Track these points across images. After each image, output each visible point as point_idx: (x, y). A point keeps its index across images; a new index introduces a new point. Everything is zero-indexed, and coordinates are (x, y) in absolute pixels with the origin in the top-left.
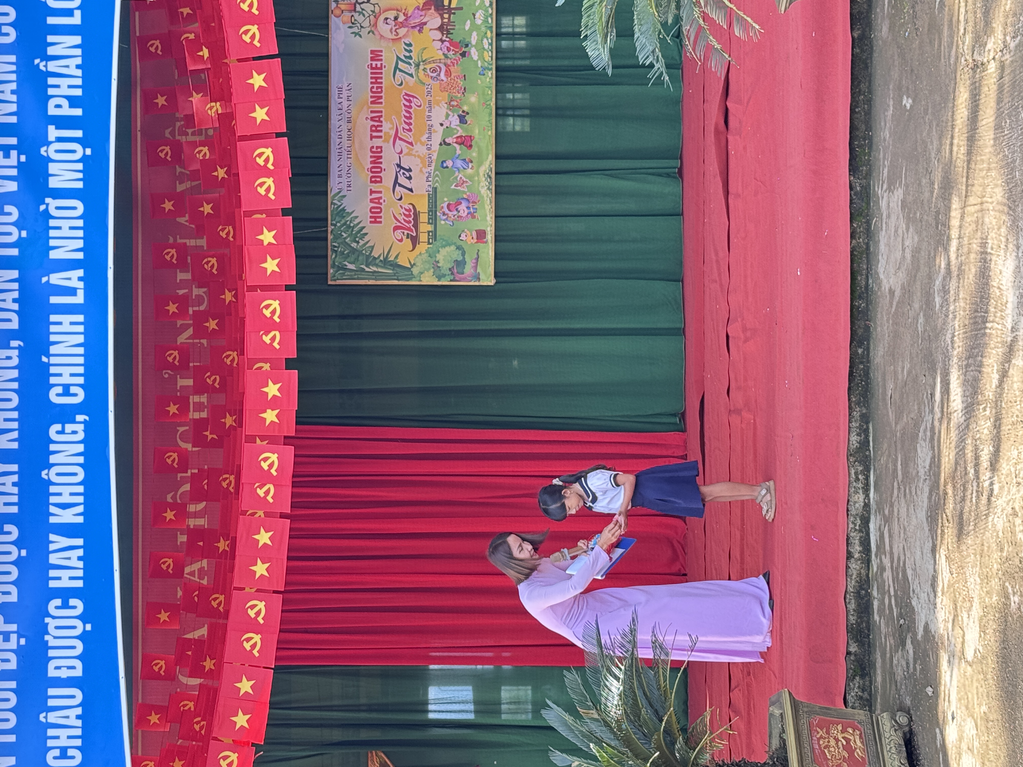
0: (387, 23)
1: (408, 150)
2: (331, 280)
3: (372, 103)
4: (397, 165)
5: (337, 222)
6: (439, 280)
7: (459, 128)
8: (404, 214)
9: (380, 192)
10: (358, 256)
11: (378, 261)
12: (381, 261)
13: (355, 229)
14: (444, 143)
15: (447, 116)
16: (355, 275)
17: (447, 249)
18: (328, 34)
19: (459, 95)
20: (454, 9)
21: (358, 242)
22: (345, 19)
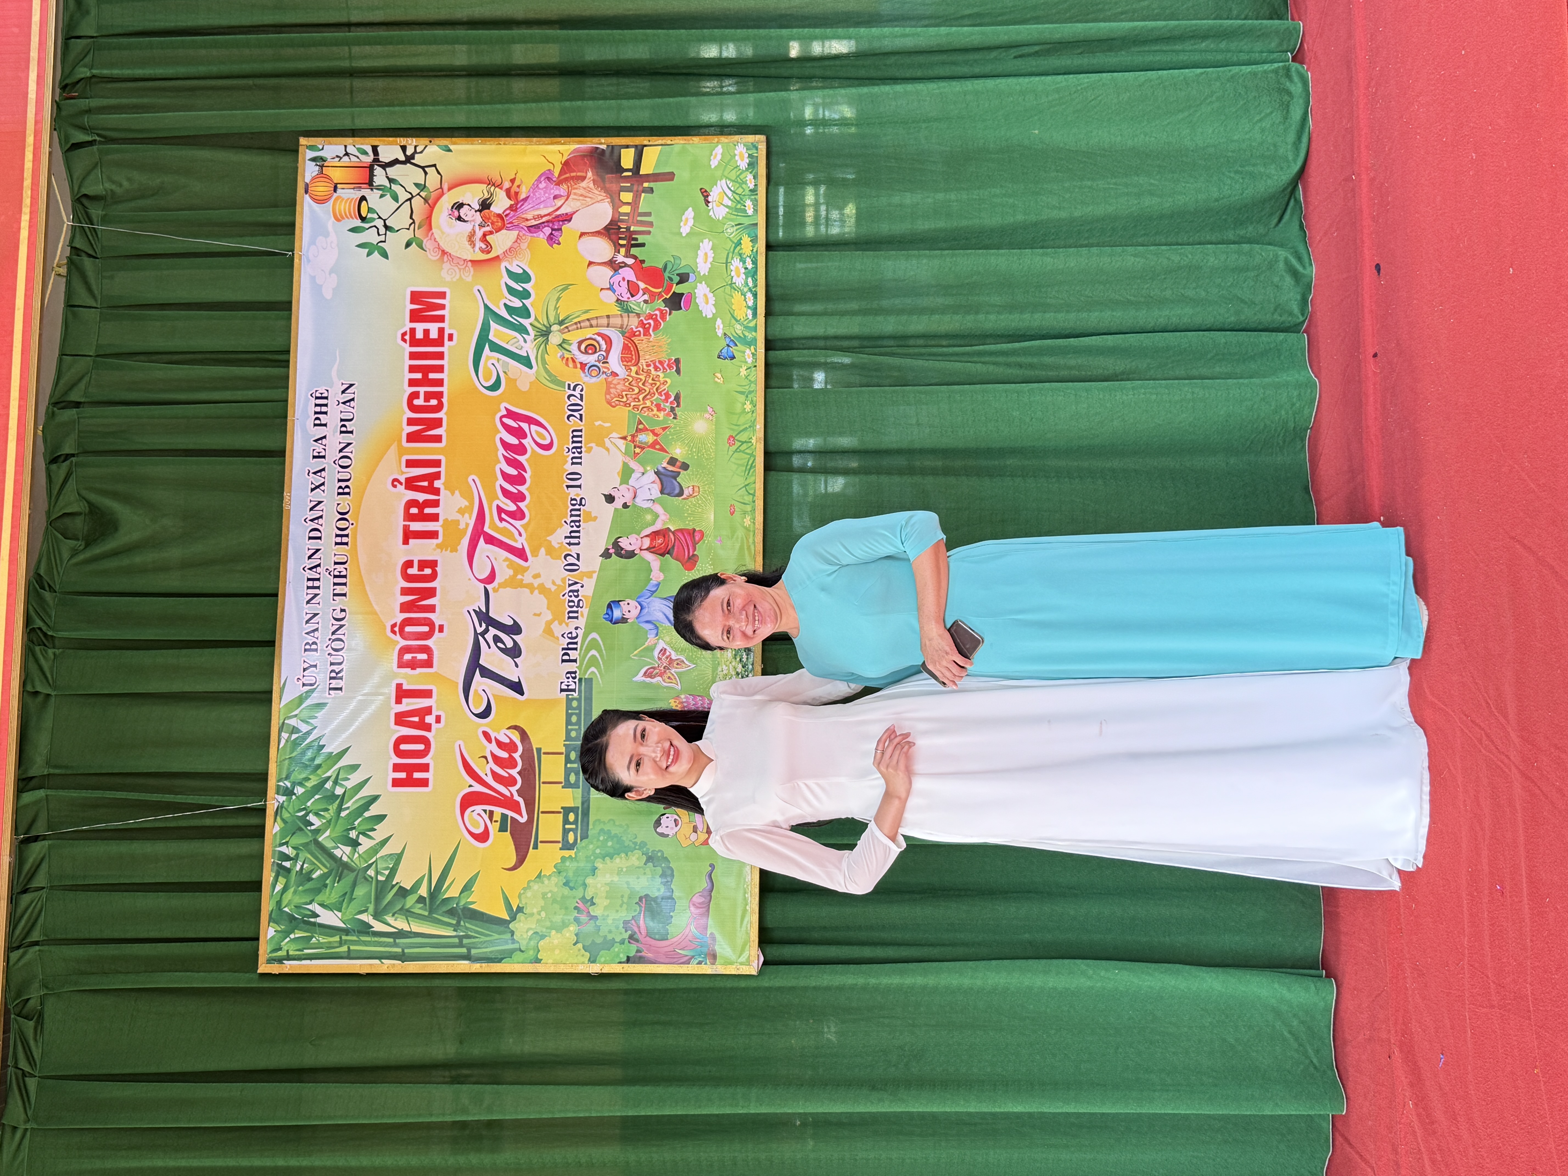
0: (459, 218)
1: (511, 572)
2: (270, 961)
3: (412, 438)
4: (478, 613)
5: (294, 784)
6: (592, 961)
7: (658, 509)
8: (496, 759)
9: (427, 694)
10: (354, 885)
11: (410, 901)
12: (421, 899)
13: (351, 804)
14: (616, 550)
15: (626, 474)
16: (341, 943)
17: (619, 862)
18: (293, 251)
19: (661, 415)
20: (648, 177)
21: (355, 844)
22: (342, 207)
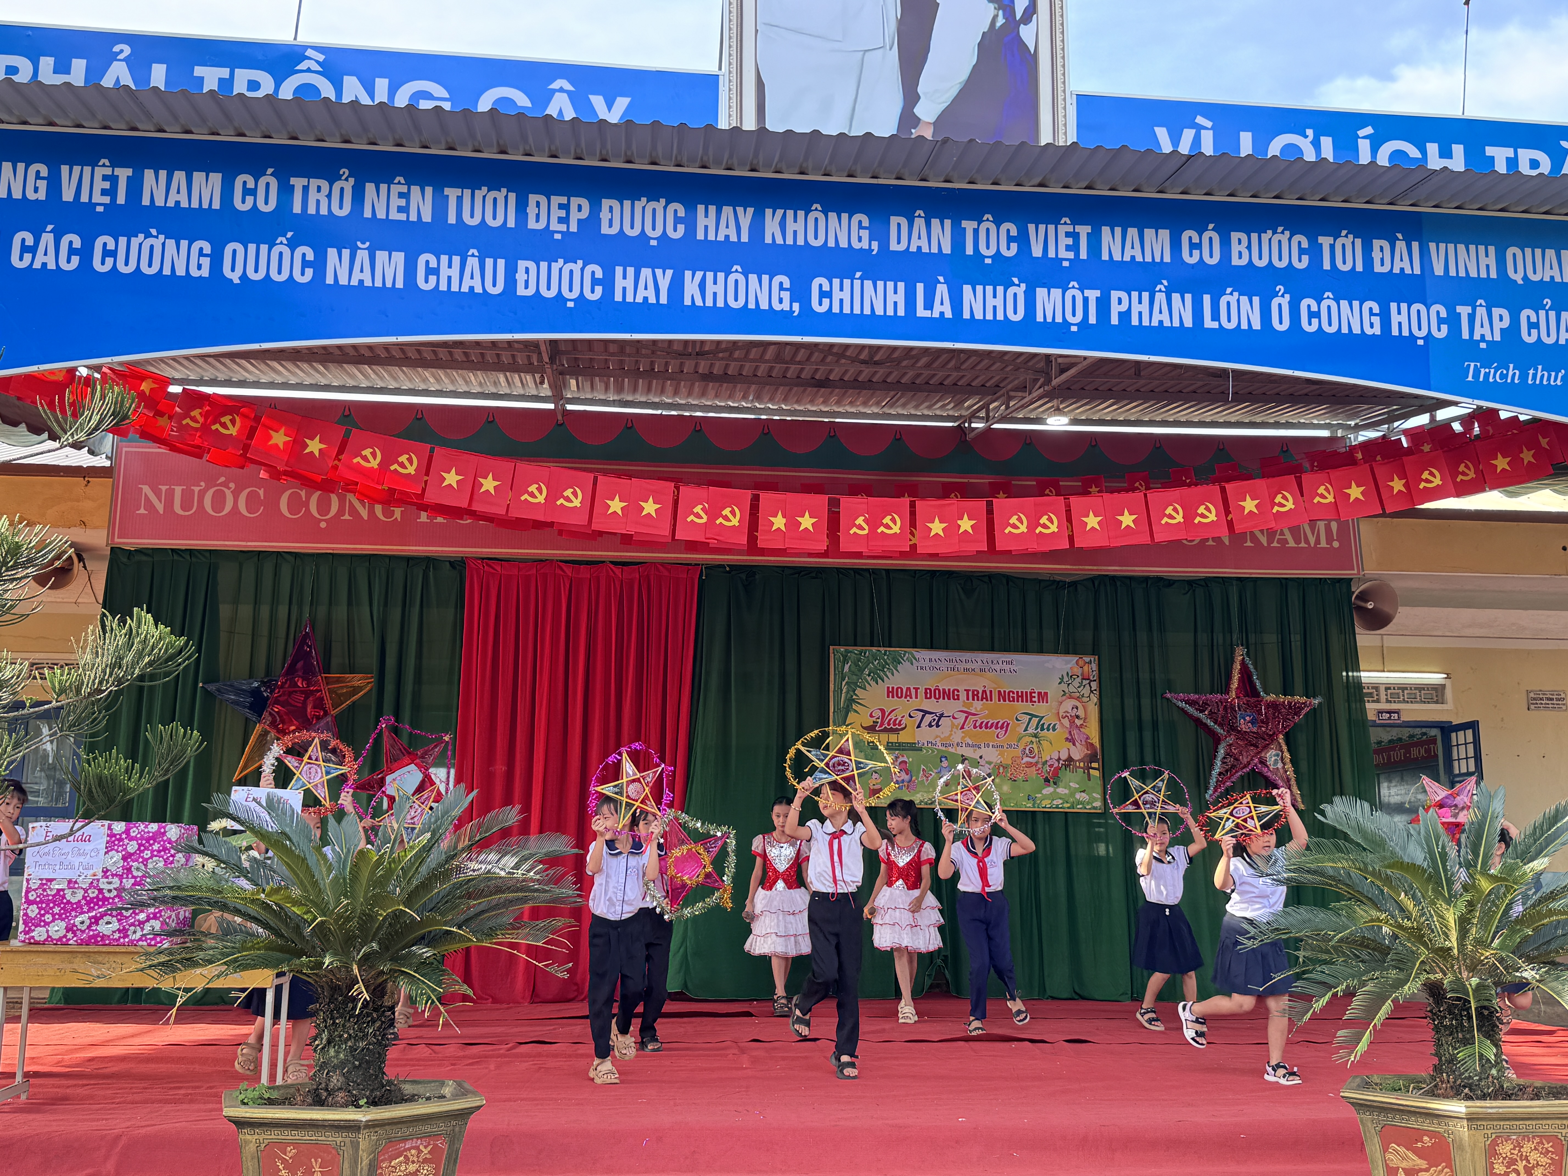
0: (1073, 708)
1: (956, 725)
2: (833, 649)
3: (999, 692)
4: (943, 714)
5: (888, 656)
8: (896, 720)
9: (916, 697)
10: (856, 675)
11: (852, 693)
12: (852, 696)
13: (881, 674)
15: (990, 763)
16: (839, 672)
18: (1060, 653)
19: (1009, 775)
20: (1089, 772)
21: (869, 675)
22: (1075, 670)
